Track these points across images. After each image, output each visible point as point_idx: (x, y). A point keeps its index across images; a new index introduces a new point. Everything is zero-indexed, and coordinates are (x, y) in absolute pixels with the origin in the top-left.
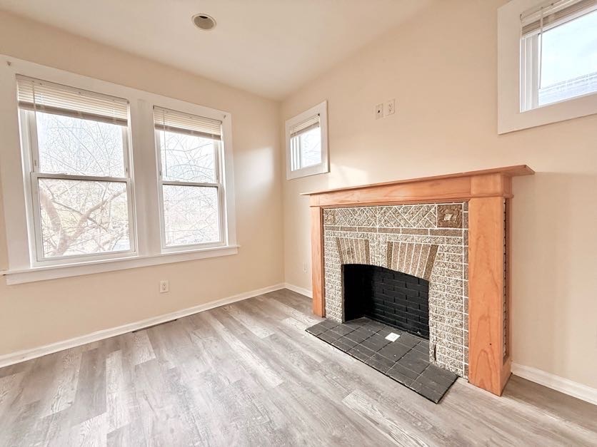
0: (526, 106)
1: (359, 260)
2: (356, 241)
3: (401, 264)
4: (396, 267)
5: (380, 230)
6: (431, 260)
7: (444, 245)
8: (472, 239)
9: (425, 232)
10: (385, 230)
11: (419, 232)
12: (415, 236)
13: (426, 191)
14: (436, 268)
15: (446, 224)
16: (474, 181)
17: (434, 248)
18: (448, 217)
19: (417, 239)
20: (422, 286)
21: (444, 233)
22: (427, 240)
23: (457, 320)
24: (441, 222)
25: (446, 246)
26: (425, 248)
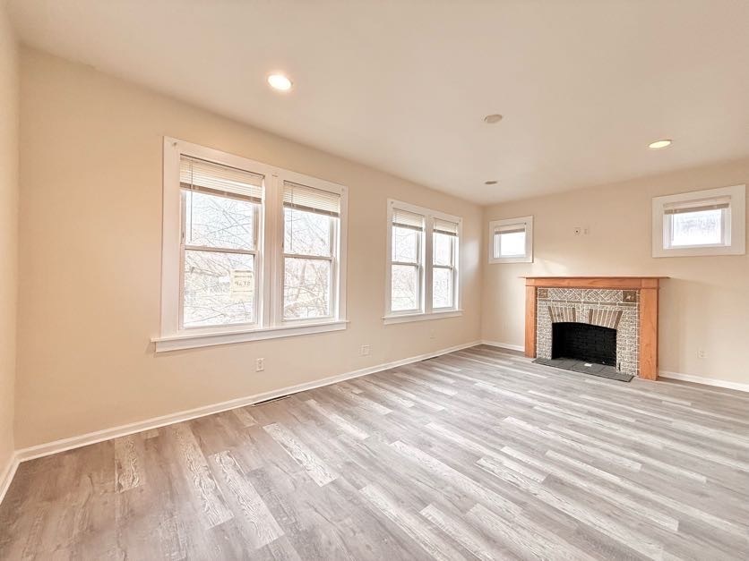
0: (666, 246)
1: (567, 319)
2: (566, 309)
3: (599, 322)
4: (596, 323)
5: (584, 302)
6: (618, 319)
7: (626, 311)
8: (642, 308)
9: (615, 304)
10: (588, 303)
11: (611, 304)
12: (609, 306)
13: (616, 283)
14: (621, 323)
15: (628, 301)
16: (643, 281)
17: (620, 313)
18: (629, 297)
19: (609, 308)
20: (613, 332)
21: (627, 305)
22: (617, 308)
23: (633, 349)
24: (625, 299)
25: (628, 312)
26: (615, 313)
